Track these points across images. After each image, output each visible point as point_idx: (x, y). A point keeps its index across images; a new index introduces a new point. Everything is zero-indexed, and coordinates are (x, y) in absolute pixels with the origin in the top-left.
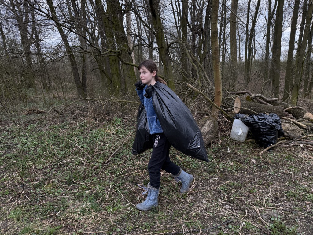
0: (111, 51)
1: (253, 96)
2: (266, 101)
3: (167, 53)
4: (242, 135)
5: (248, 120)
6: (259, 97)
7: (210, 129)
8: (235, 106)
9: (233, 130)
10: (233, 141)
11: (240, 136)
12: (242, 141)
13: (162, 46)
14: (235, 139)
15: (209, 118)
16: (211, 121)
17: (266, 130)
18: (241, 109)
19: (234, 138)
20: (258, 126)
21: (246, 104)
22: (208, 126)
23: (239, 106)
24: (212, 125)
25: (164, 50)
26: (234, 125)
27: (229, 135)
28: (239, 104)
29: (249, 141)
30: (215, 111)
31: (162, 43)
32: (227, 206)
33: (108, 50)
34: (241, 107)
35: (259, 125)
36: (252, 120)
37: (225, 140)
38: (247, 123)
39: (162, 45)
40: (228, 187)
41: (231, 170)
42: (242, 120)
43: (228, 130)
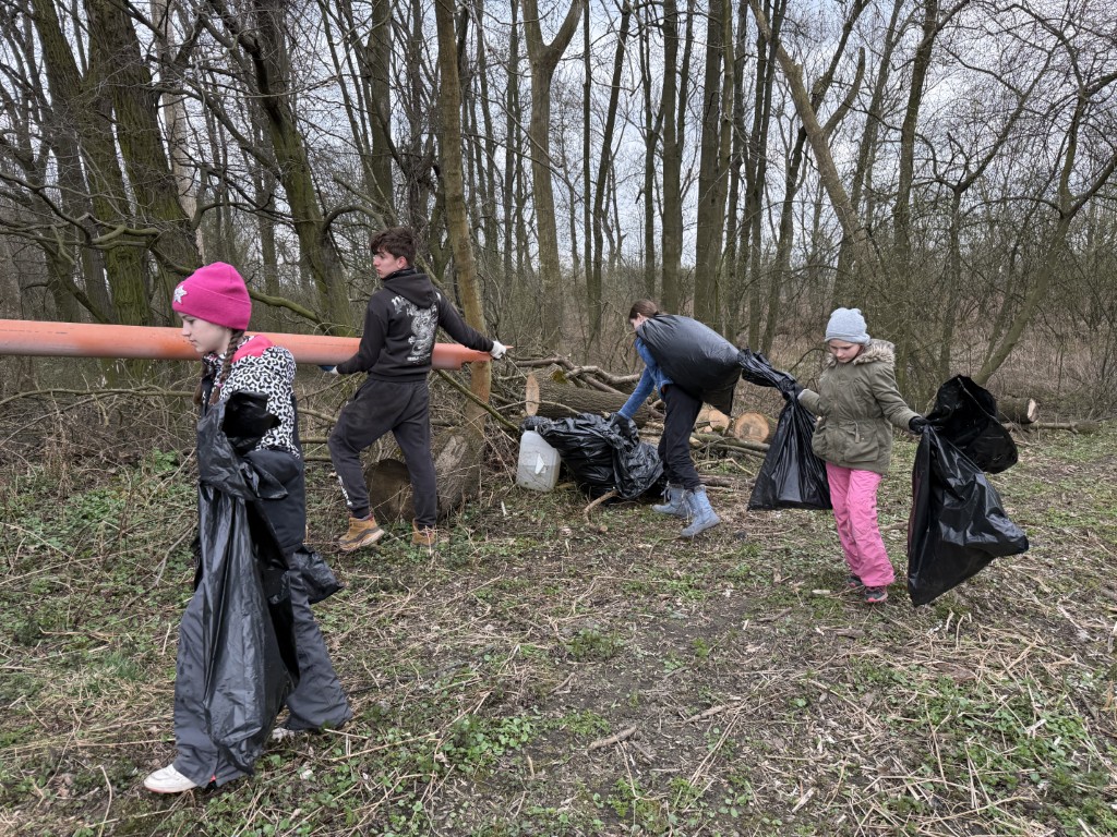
0: (126, 233)
1: (576, 371)
2: (610, 383)
3: (326, 239)
4: (544, 472)
5: (552, 431)
6: (590, 372)
7: (458, 461)
8: (528, 397)
9: (521, 461)
10: (523, 491)
11: (540, 475)
12: (545, 490)
13: (307, 218)
14: (529, 486)
15: (455, 433)
16: (461, 438)
17: (597, 453)
18: (541, 405)
19: (526, 483)
20: (576, 444)
21: (552, 391)
22: (452, 453)
23: (537, 398)
24: (463, 450)
25: (315, 230)
26: (523, 446)
27: (514, 478)
28: (537, 391)
29: (561, 487)
30: (474, 413)
31: (306, 207)
32: (490, 627)
33: (114, 229)
34: (541, 399)
35: (578, 441)
36: (562, 429)
37: (504, 492)
38: (552, 439)
39: (306, 215)
40: (497, 591)
41: (509, 555)
42: (540, 431)
43: (510, 464)
